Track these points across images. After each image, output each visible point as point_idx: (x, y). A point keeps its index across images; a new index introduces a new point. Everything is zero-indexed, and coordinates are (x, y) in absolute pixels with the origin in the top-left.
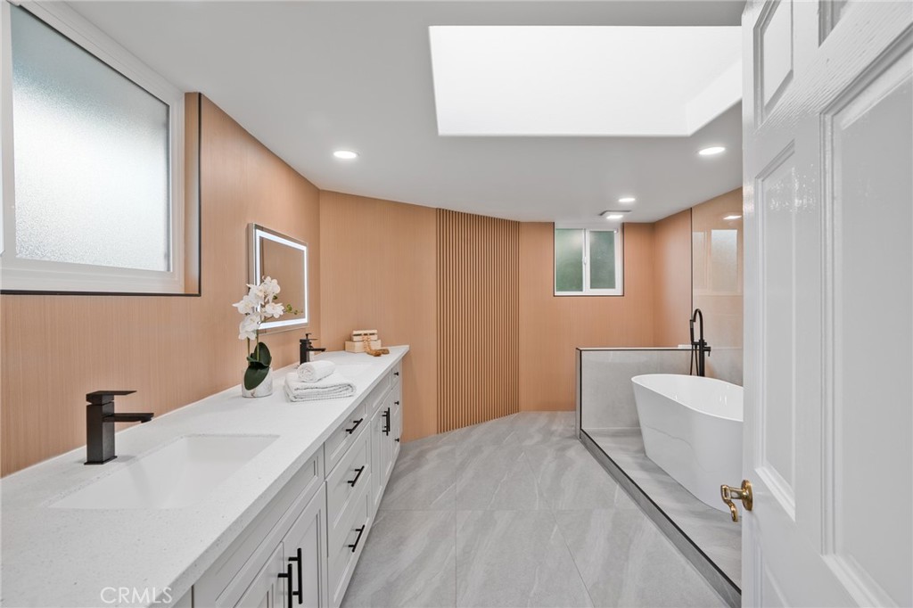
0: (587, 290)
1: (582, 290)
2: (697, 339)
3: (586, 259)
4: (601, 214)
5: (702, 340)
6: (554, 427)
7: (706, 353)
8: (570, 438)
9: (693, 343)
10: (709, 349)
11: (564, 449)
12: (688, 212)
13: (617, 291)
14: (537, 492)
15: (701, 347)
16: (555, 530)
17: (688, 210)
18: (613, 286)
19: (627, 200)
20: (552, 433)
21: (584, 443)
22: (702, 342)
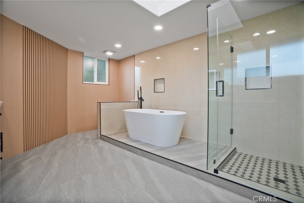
0: (95, 82)
1: (93, 82)
2: (140, 97)
3: (96, 70)
4: (104, 52)
5: (141, 97)
6: (87, 137)
7: (142, 101)
8: (95, 139)
9: (139, 98)
10: (143, 100)
11: (96, 143)
12: (134, 56)
13: (107, 83)
14: (96, 162)
15: (141, 99)
16: (115, 174)
17: (133, 56)
18: (105, 81)
19: (118, 46)
20: (88, 139)
21: (104, 140)
22: (141, 98)
